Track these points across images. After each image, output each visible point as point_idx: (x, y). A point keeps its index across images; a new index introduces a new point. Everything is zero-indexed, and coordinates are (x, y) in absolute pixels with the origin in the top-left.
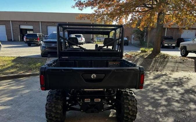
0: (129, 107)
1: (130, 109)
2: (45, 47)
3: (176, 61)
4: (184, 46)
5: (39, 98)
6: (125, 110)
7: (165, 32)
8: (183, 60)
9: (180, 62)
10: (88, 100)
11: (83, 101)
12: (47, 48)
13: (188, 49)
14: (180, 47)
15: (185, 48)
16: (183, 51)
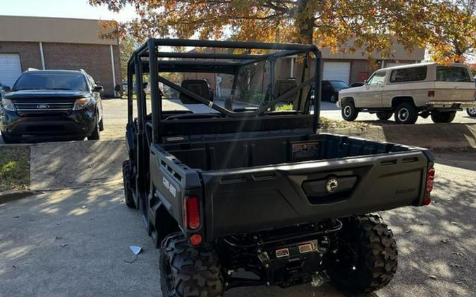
0: (384, 253)
1: (385, 258)
2: (16, 112)
3: (348, 131)
4: (348, 98)
5: (78, 267)
6: (376, 263)
7: (290, 67)
8: (362, 129)
9: (357, 132)
10: (284, 251)
11: (273, 255)
12: (23, 116)
13: (357, 104)
14: (340, 101)
15: (349, 101)
16: (348, 108)
